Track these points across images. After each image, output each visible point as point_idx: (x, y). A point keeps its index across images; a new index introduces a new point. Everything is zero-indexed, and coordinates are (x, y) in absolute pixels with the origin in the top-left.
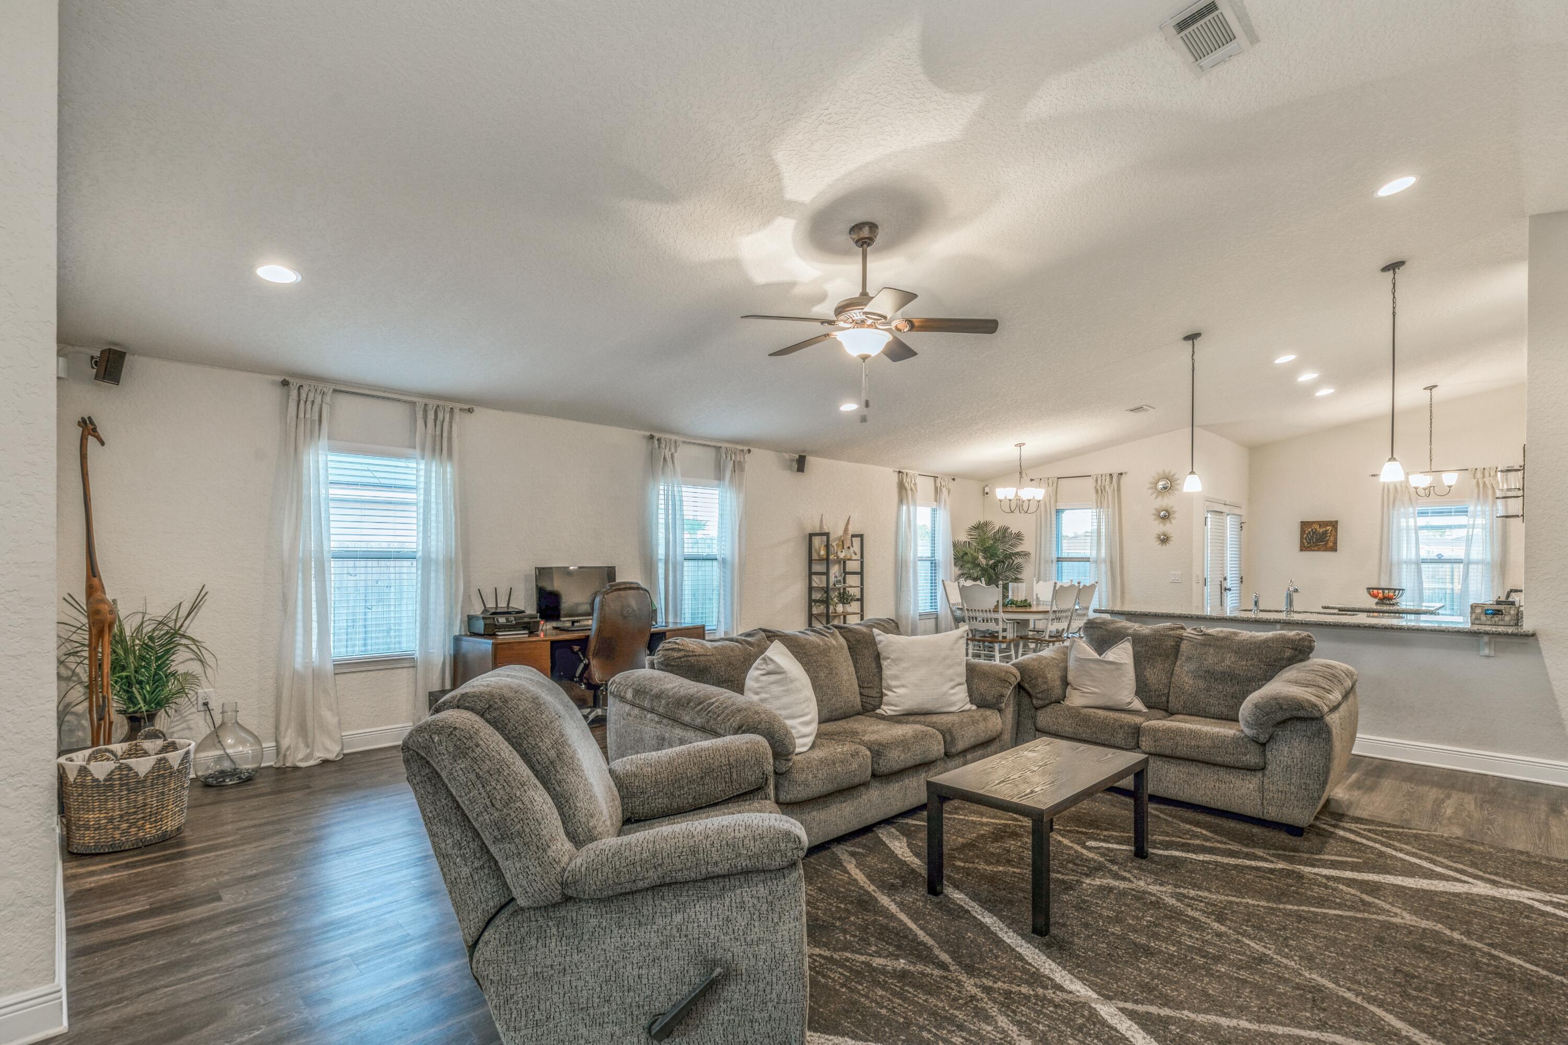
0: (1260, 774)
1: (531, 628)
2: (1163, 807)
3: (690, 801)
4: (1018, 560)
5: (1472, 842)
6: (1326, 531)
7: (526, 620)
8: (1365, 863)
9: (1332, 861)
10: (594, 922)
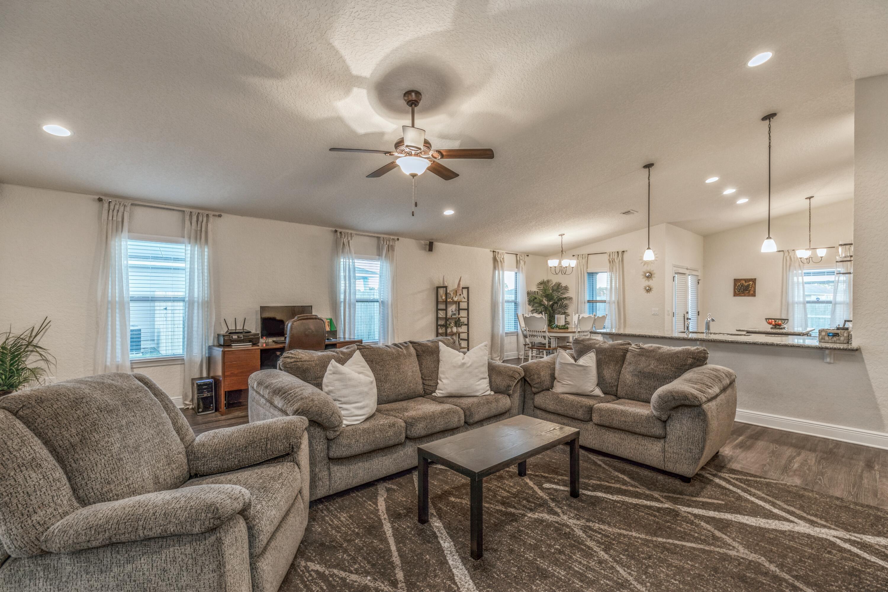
0: (662, 441)
1: (254, 341)
2: (606, 459)
3: (236, 463)
4: (565, 302)
5: (805, 489)
6: (749, 284)
7: (251, 337)
8: (726, 505)
9: (703, 502)
10: (69, 568)
